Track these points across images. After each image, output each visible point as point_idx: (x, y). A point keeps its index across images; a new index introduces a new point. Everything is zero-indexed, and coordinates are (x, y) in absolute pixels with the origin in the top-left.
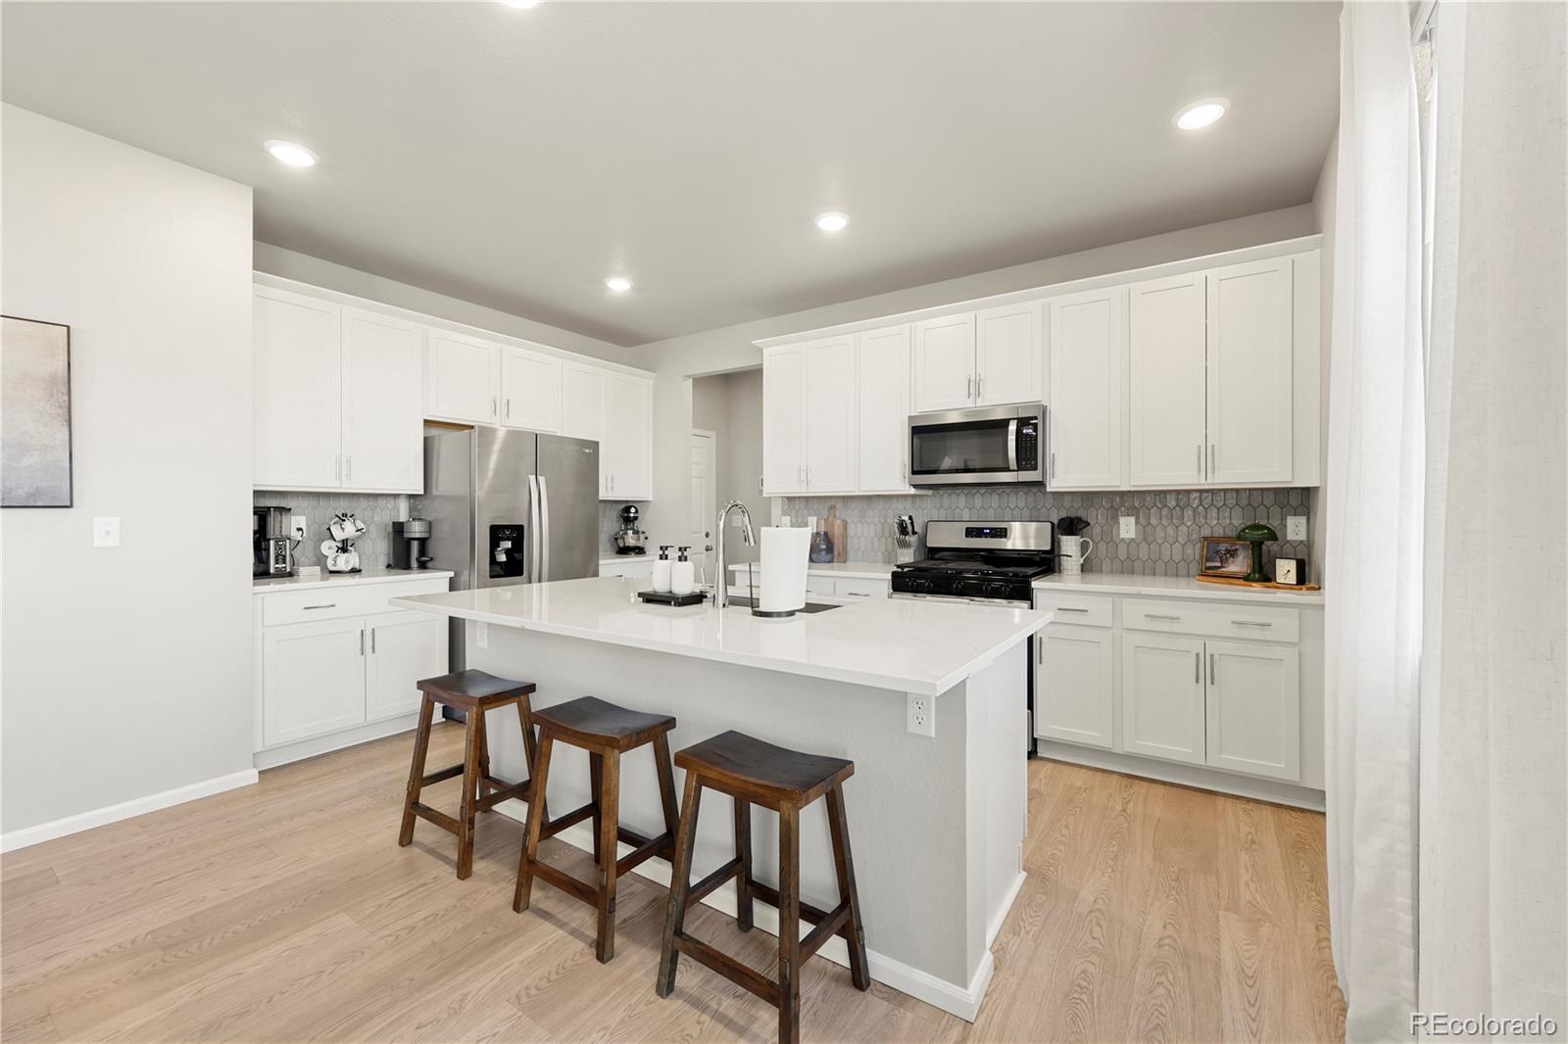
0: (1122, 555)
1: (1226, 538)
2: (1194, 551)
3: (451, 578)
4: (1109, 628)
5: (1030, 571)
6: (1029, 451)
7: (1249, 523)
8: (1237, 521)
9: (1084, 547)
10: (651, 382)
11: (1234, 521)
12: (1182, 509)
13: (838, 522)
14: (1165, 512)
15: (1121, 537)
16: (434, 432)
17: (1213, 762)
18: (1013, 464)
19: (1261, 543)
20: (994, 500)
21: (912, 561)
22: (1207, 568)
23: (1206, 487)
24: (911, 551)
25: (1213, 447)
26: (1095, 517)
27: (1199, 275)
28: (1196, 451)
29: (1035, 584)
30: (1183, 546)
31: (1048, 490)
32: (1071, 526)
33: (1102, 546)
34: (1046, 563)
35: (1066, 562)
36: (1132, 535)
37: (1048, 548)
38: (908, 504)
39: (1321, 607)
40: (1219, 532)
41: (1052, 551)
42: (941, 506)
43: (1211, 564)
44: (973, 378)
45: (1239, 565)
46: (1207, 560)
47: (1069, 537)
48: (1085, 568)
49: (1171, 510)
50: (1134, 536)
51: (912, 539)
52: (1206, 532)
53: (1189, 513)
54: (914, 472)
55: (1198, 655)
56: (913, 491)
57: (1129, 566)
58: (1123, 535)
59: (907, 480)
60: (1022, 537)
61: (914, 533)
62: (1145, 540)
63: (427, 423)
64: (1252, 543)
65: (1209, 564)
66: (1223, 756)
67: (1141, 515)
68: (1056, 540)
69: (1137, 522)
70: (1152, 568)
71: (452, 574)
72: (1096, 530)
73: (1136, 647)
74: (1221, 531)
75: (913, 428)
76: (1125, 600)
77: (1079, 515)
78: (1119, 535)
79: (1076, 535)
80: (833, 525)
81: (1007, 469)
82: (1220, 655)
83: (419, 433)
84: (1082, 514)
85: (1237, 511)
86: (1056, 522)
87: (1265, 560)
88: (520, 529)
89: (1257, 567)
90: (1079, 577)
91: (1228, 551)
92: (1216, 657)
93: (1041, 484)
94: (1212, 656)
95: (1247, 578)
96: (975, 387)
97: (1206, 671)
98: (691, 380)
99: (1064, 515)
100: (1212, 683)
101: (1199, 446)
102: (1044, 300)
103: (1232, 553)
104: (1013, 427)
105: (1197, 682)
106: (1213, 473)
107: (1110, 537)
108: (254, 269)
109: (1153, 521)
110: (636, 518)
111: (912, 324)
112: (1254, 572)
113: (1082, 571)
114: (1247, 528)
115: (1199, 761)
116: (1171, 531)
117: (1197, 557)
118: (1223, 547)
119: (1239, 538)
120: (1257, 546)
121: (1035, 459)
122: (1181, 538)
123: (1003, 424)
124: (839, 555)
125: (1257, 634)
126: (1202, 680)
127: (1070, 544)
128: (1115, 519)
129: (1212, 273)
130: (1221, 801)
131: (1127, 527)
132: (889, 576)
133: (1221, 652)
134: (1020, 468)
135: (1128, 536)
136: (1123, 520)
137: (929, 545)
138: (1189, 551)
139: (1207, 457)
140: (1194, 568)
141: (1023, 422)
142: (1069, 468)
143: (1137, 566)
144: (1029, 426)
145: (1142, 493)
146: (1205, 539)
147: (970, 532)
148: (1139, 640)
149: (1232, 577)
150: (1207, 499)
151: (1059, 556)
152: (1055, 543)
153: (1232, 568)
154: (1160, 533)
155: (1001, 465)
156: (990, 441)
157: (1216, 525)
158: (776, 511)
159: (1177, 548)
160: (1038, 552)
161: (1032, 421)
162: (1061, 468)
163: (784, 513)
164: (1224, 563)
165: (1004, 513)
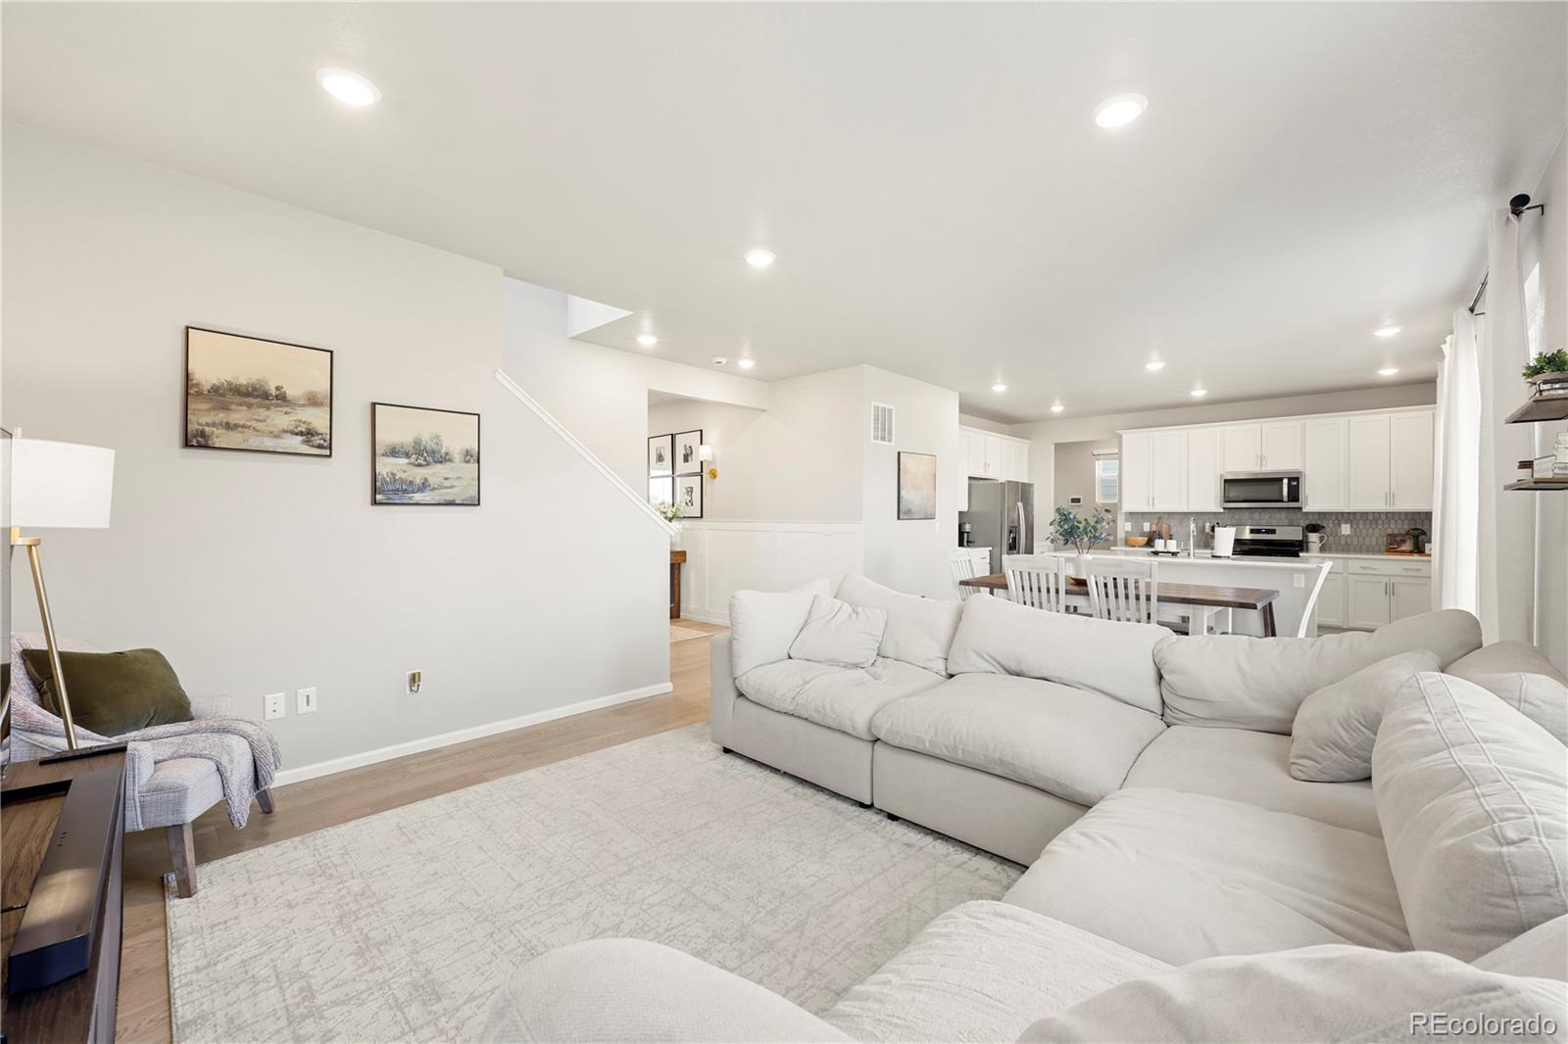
0: (1343, 543)
1: (1400, 534)
2: (1383, 541)
3: (990, 551)
5: (1298, 548)
6: (1294, 495)
7: (1413, 527)
8: (1406, 527)
9: (1321, 539)
10: (1027, 446)
11: (1404, 527)
12: (1377, 521)
13: (1165, 526)
14: (1368, 523)
16: (973, 482)
18: (1286, 499)
19: (1418, 536)
20: (1266, 516)
22: (1390, 548)
23: (1390, 511)
25: (1393, 493)
26: (1329, 526)
27: (1388, 415)
28: (1384, 494)
29: (1301, 554)
30: (1377, 538)
31: (1303, 511)
32: (1314, 528)
33: (1331, 539)
34: (1303, 545)
35: (1311, 545)
36: (1348, 533)
37: (1301, 538)
39: (1430, 561)
40: (1396, 531)
41: (1303, 540)
42: (1234, 518)
43: (1393, 545)
44: (1259, 456)
45: (1407, 547)
46: (1390, 544)
47: (1313, 534)
48: (1322, 549)
49: (1371, 521)
52: (1389, 531)
53: (1380, 522)
54: (1225, 502)
55: (1386, 583)
56: (1222, 510)
57: (1346, 547)
58: (1343, 533)
59: (1219, 505)
60: (1293, 534)
62: (1356, 535)
63: (970, 478)
64: (1413, 536)
65: (1391, 546)
67: (1353, 523)
69: (1351, 526)
70: (1359, 549)
71: (990, 548)
72: (1328, 530)
73: (1355, 580)
74: (1398, 531)
75: (1225, 480)
76: (1348, 561)
78: (1341, 533)
79: (1317, 532)
80: (1161, 527)
81: (1282, 501)
82: (1397, 583)
83: (966, 482)
84: (1319, 522)
85: (1406, 522)
86: (1305, 526)
87: (1420, 544)
88: (1016, 528)
89: (1416, 547)
90: (1319, 552)
91: (1401, 540)
92: (1395, 584)
93: (1300, 508)
94: (1393, 583)
95: (1411, 552)
96: (1262, 459)
97: (1390, 590)
98: (1053, 446)
99: (1308, 522)
100: (1393, 594)
101: (1386, 493)
102: (1301, 422)
103: (1404, 541)
104: (1285, 481)
105: (1386, 594)
106: (1394, 504)
107: (1337, 535)
108: (960, 423)
109: (1361, 526)
111: (1222, 427)
112: (1415, 549)
114: (1411, 530)
116: (1370, 531)
117: (1385, 543)
118: (1398, 539)
119: (1406, 534)
120: (1416, 538)
121: (1298, 496)
122: (1378, 534)
123: (1280, 480)
125: (1415, 573)
126: (1388, 594)
127: (1313, 537)
128: (1339, 524)
129: (1393, 415)
131: (1346, 529)
133: (1398, 581)
134: (1289, 501)
135: (1345, 533)
136: (1343, 526)
138: (1381, 540)
139: (1390, 497)
140: (1383, 548)
141: (1290, 480)
142: (1314, 501)
143: (1352, 547)
144: (1295, 481)
145: (1354, 513)
146: (1390, 535)
147: (1252, 531)
148: (1357, 577)
149: (1403, 552)
150: (1390, 516)
151: (1307, 542)
152: (1305, 536)
153: (1403, 548)
154: (1364, 531)
155: (1277, 498)
156: (1274, 488)
157: (1395, 528)
158: (1121, 519)
159: (1374, 539)
160: (1297, 541)
161: (1297, 479)
162: (1310, 501)
163: (1127, 520)
164: (1399, 545)
165: (1274, 522)
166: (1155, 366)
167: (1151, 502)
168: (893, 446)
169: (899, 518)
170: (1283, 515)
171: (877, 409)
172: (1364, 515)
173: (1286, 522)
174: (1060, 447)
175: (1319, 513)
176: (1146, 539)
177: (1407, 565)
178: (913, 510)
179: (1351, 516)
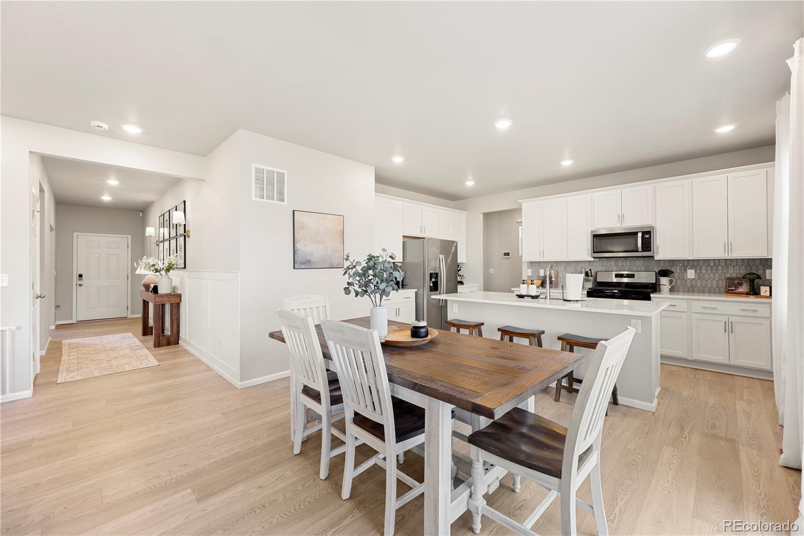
0: (689, 284)
1: (738, 278)
2: (723, 284)
3: (416, 292)
4: (686, 312)
5: (649, 291)
6: (647, 245)
7: (748, 272)
8: (743, 271)
9: (671, 282)
10: (465, 215)
11: (741, 271)
12: (717, 267)
14: (709, 268)
15: (688, 277)
17: (733, 362)
18: (640, 249)
19: (753, 280)
20: (628, 263)
21: (591, 287)
22: (729, 290)
23: (728, 258)
24: (591, 283)
25: (731, 243)
26: (677, 270)
27: (725, 175)
28: (723, 244)
29: (652, 295)
30: (717, 281)
31: (655, 259)
32: (664, 273)
33: (679, 282)
34: (655, 287)
35: (663, 288)
36: (693, 277)
37: (654, 282)
38: (587, 264)
40: (734, 275)
41: (656, 283)
42: (603, 265)
43: (731, 288)
44: (620, 215)
45: (744, 288)
46: (729, 287)
47: (664, 278)
48: (672, 290)
49: (712, 267)
50: (694, 277)
51: (591, 278)
52: (728, 275)
53: (720, 268)
54: (594, 252)
55: (725, 322)
56: (592, 259)
57: (692, 289)
58: (689, 277)
59: (590, 255)
60: (644, 277)
61: (592, 276)
62: (699, 279)
63: (404, 236)
64: (749, 280)
65: (729, 289)
66: (737, 360)
67: (697, 268)
68: (657, 279)
69: (696, 272)
70: (702, 291)
71: (416, 290)
72: (676, 275)
73: (698, 319)
74: (735, 275)
75: (593, 235)
76: (693, 301)
77: (668, 269)
78: (687, 277)
79: (667, 277)
81: (638, 251)
82: (735, 322)
83: (401, 240)
84: (669, 268)
85: (743, 267)
86: (657, 272)
87: (756, 287)
88: (437, 274)
89: (752, 290)
90: (669, 294)
91: (738, 283)
92: (733, 323)
93: (653, 257)
94: (732, 322)
95: (747, 294)
96: (622, 217)
97: (729, 328)
98: (482, 215)
99: (660, 269)
100: (732, 332)
101: (725, 243)
102: (653, 185)
103: (741, 284)
104: (640, 235)
105: (725, 332)
106: (731, 252)
107: (684, 279)
108: (375, 192)
109: (704, 271)
110: (460, 270)
111: (592, 194)
112: (750, 291)
113: (670, 291)
114: (747, 274)
115: (726, 362)
116: (712, 275)
117: (724, 286)
118: (736, 282)
119: (743, 278)
120: (752, 282)
121: (650, 247)
122: (717, 278)
123: (636, 234)
124: (555, 284)
125: (752, 314)
126: (727, 331)
127: (664, 281)
128: (685, 270)
129: (730, 175)
130: (736, 377)
131: (691, 274)
132: (586, 293)
133: (736, 321)
134: (643, 250)
135: (691, 277)
136: (689, 271)
137: (598, 281)
138: (721, 283)
139: (728, 246)
140: (722, 290)
141: (644, 233)
142: (664, 251)
143: (696, 289)
144: (647, 236)
145: (698, 261)
146: (728, 278)
147: (617, 276)
148: (699, 316)
149: (740, 294)
150: (728, 262)
151: (659, 285)
152: (657, 280)
153: (741, 290)
154: (707, 276)
155: (634, 249)
156: (630, 240)
157: (733, 273)
158: (525, 267)
159: (714, 282)
160: (652, 283)
161: (649, 233)
162: (660, 250)
163: (528, 268)
164: (736, 287)
165: (634, 268)
166: (503, 125)
167: (542, 254)
168: (288, 205)
169: (294, 268)
170: (640, 263)
171: (258, 171)
172: (706, 261)
173: (643, 268)
174: (487, 216)
175: (669, 261)
176: (541, 281)
177: (745, 306)
178: (313, 260)
179: (696, 263)
